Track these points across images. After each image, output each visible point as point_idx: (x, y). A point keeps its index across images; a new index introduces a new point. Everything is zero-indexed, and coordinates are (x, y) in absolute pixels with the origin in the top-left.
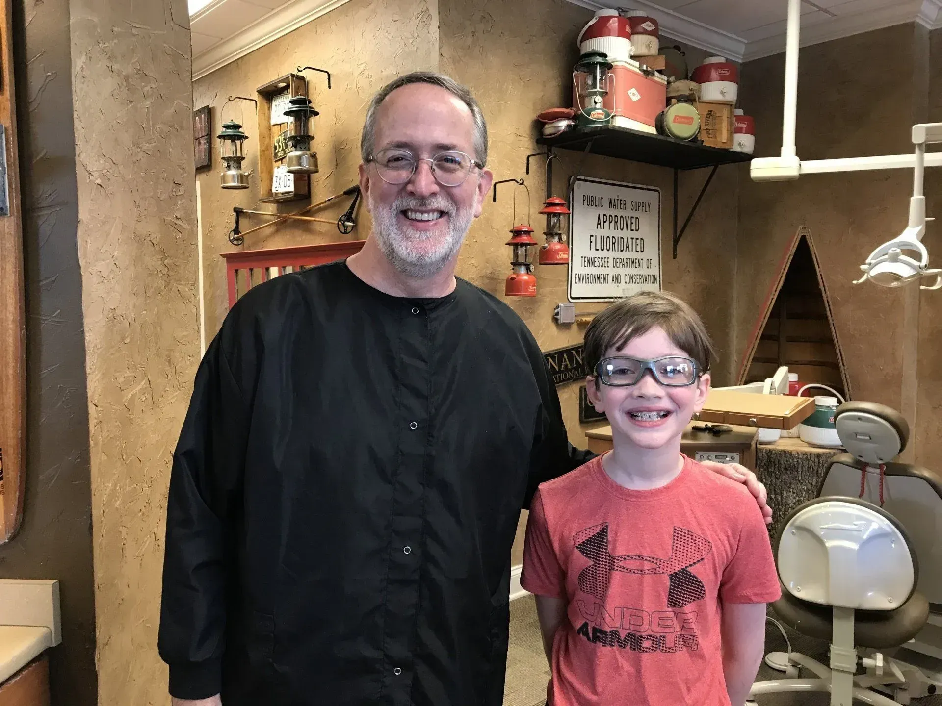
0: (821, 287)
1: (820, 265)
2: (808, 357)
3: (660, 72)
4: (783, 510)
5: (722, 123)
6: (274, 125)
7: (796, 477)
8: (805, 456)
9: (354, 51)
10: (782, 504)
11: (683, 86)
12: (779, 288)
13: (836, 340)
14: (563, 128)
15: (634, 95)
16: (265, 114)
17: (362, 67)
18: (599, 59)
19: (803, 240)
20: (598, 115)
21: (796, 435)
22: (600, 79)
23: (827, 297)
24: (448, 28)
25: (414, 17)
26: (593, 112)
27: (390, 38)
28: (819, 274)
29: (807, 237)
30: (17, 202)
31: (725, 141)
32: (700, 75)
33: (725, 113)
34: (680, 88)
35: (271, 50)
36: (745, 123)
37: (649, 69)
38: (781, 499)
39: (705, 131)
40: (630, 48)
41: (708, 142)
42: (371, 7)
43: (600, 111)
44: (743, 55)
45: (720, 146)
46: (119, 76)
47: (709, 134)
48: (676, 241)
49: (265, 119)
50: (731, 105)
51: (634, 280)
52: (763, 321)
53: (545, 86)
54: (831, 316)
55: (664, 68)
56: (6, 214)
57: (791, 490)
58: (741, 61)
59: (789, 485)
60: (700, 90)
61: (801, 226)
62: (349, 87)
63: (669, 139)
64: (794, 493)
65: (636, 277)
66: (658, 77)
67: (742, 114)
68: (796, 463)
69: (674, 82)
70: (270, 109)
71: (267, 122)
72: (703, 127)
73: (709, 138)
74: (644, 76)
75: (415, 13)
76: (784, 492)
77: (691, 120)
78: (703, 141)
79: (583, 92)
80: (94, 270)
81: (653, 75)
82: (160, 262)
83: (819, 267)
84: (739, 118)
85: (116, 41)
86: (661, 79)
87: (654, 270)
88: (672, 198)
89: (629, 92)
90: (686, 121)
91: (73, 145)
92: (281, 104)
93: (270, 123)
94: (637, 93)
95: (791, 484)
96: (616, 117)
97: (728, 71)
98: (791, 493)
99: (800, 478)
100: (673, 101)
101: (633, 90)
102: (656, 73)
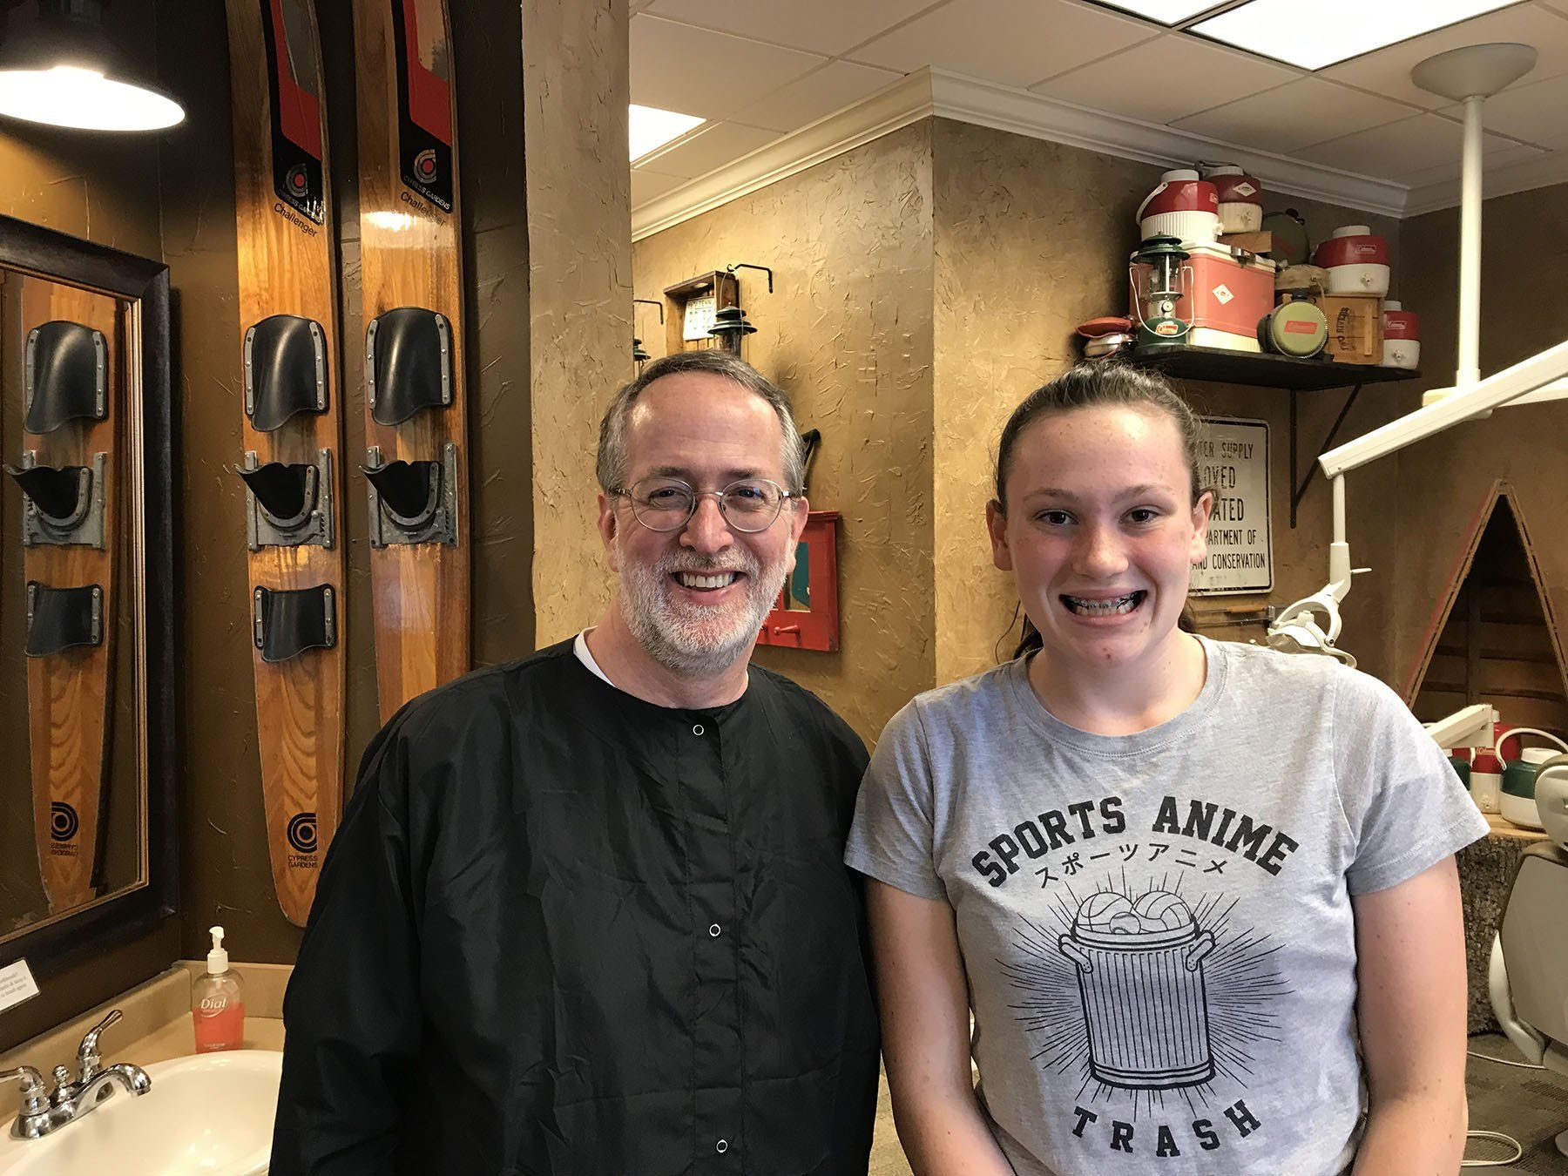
0: (1535, 576)
1: (1532, 543)
2: (1518, 683)
3: (1264, 255)
4: (1475, 929)
5: (1363, 327)
6: (688, 341)
7: (1496, 877)
8: (1511, 844)
9: (808, 241)
10: (1474, 920)
11: (1301, 275)
12: (1464, 576)
13: (1560, 659)
14: (1116, 346)
15: (1224, 295)
16: (675, 325)
17: (819, 265)
18: (1168, 248)
19: (1502, 503)
20: (1166, 328)
21: (1495, 809)
22: (1170, 277)
23: (1544, 591)
24: (946, 213)
25: (897, 199)
26: (1161, 325)
27: (862, 226)
28: (1529, 555)
29: (1509, 498)
30: (466, 531)
31: (1370, 353)
32: (1328, 255)
33: (1369, 311)
34: (1297, 278)
35: (684, 232)
36: (1403, 324)
37: (1246, 254)
38: (1473, 912)
39: (1337, 340)
40: (1216, 225)
41: (1341, 356)
42: (833, 181)
43: (1171, 323)
44: (1406, 207)
45: (1360, 361)
46: (569, 371)
47: (1344, 344)
48: (1295, 501)
49: (675, 333)
50: (1379, 299)
51: (1228, 563)
52: (1438, 628)
53: (1087, 284)
54: (1553, 622)
55: (1270, 250)
56: (456, 546)
57: (1489, 898)
58: (1400, 217)
59: (1484, 889)
60: (1327, 280)
61: (1498, 481)
62: (801, 291)
63: (1278, 358)
64: (1494, 902)
65: (1230, 558)
66: (1260, 264)
67: (1400, 309)
68: (1494, 854)
69: (1286, 268)
70: (682, 317)
71: (678, 336)
72: (1334, 333)
73: (1343, 349)
74: (1239, 265)
75: (899, 193)
76: (1477, 900)
77: (1312, 327)
78: (1333, 356)
79: (1144, 296)
80: (545, 606)
81: (1253, 261)
82: (603, 585)
83: (1530, 544)
84: (1393, 316)
85: (567, 330)
86: (1265, 265)
87: (1261, 547)
88: (1287, 435)
89: (1215, 291)
90: (1307, 327)
91: (530, 464)
92: (700, 312)
93: (682, 338)
94: (1227, 292)
95: (1488, 887)
96: (1196, 329)
97: (1373, 248)
98: (1488, 903)
99: (1503, 879)
100: (1287, 297)
101: (1222, 288)
102: (1258, 258)
